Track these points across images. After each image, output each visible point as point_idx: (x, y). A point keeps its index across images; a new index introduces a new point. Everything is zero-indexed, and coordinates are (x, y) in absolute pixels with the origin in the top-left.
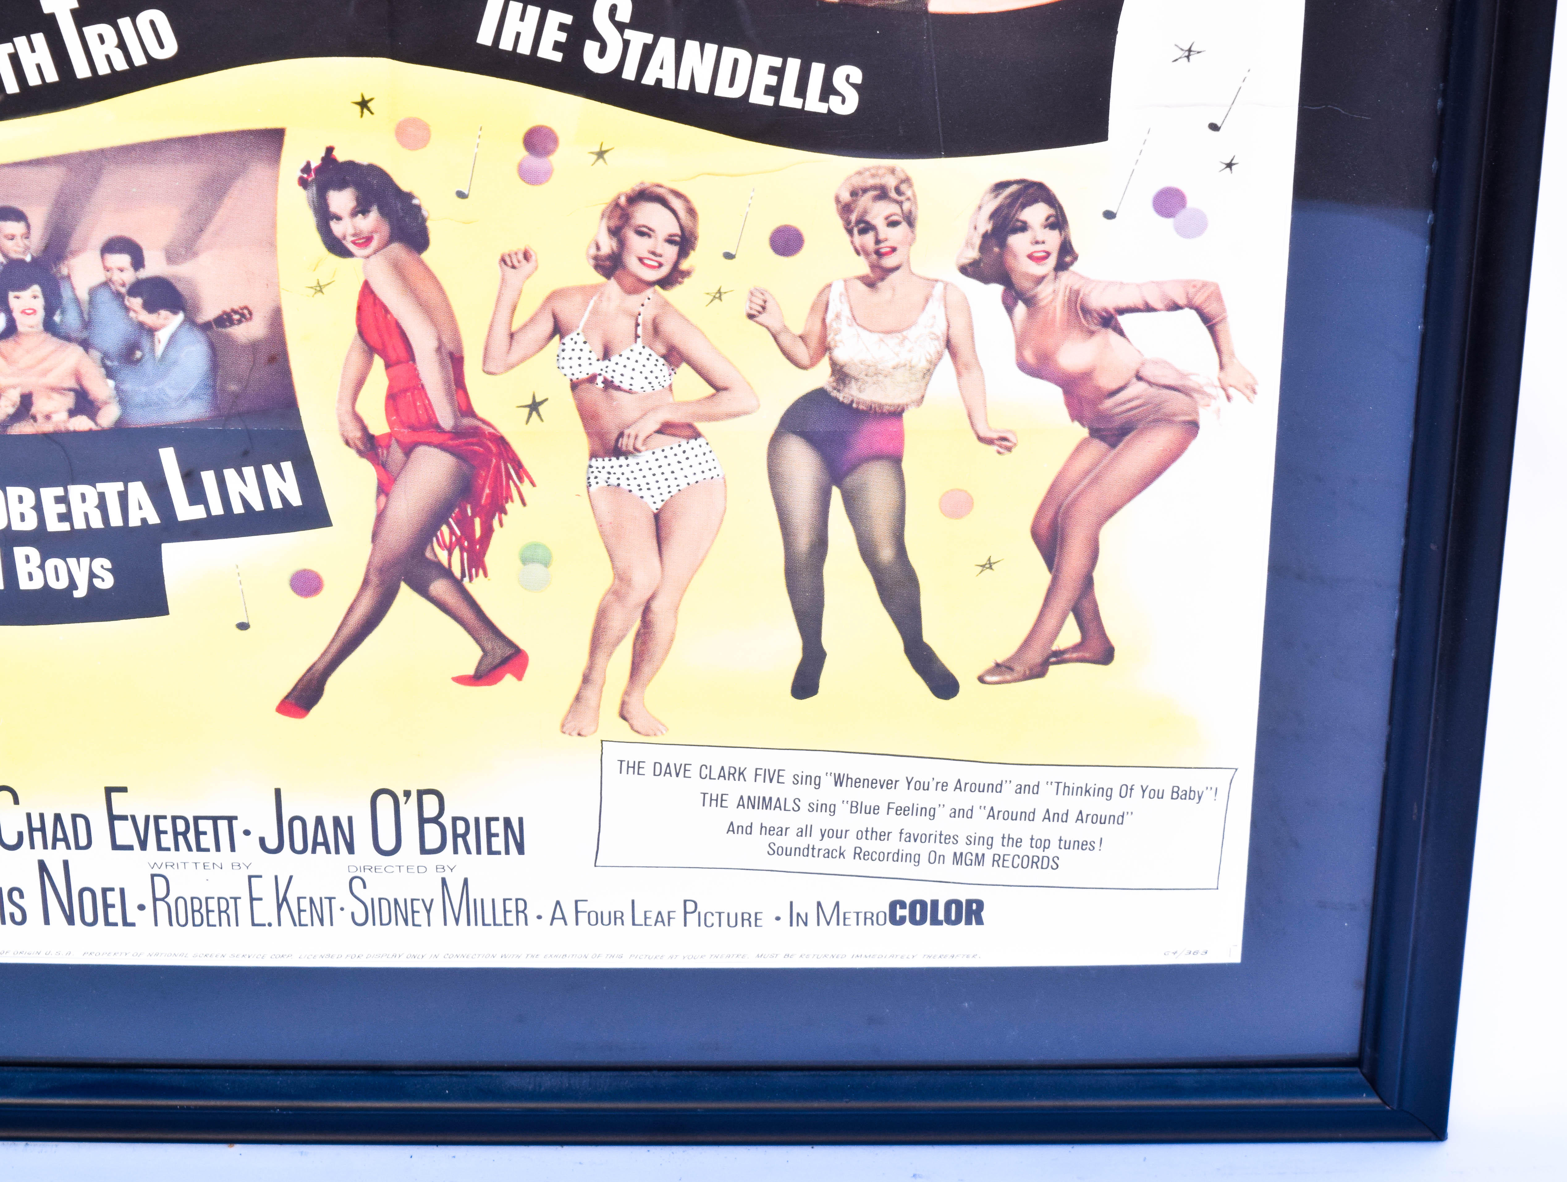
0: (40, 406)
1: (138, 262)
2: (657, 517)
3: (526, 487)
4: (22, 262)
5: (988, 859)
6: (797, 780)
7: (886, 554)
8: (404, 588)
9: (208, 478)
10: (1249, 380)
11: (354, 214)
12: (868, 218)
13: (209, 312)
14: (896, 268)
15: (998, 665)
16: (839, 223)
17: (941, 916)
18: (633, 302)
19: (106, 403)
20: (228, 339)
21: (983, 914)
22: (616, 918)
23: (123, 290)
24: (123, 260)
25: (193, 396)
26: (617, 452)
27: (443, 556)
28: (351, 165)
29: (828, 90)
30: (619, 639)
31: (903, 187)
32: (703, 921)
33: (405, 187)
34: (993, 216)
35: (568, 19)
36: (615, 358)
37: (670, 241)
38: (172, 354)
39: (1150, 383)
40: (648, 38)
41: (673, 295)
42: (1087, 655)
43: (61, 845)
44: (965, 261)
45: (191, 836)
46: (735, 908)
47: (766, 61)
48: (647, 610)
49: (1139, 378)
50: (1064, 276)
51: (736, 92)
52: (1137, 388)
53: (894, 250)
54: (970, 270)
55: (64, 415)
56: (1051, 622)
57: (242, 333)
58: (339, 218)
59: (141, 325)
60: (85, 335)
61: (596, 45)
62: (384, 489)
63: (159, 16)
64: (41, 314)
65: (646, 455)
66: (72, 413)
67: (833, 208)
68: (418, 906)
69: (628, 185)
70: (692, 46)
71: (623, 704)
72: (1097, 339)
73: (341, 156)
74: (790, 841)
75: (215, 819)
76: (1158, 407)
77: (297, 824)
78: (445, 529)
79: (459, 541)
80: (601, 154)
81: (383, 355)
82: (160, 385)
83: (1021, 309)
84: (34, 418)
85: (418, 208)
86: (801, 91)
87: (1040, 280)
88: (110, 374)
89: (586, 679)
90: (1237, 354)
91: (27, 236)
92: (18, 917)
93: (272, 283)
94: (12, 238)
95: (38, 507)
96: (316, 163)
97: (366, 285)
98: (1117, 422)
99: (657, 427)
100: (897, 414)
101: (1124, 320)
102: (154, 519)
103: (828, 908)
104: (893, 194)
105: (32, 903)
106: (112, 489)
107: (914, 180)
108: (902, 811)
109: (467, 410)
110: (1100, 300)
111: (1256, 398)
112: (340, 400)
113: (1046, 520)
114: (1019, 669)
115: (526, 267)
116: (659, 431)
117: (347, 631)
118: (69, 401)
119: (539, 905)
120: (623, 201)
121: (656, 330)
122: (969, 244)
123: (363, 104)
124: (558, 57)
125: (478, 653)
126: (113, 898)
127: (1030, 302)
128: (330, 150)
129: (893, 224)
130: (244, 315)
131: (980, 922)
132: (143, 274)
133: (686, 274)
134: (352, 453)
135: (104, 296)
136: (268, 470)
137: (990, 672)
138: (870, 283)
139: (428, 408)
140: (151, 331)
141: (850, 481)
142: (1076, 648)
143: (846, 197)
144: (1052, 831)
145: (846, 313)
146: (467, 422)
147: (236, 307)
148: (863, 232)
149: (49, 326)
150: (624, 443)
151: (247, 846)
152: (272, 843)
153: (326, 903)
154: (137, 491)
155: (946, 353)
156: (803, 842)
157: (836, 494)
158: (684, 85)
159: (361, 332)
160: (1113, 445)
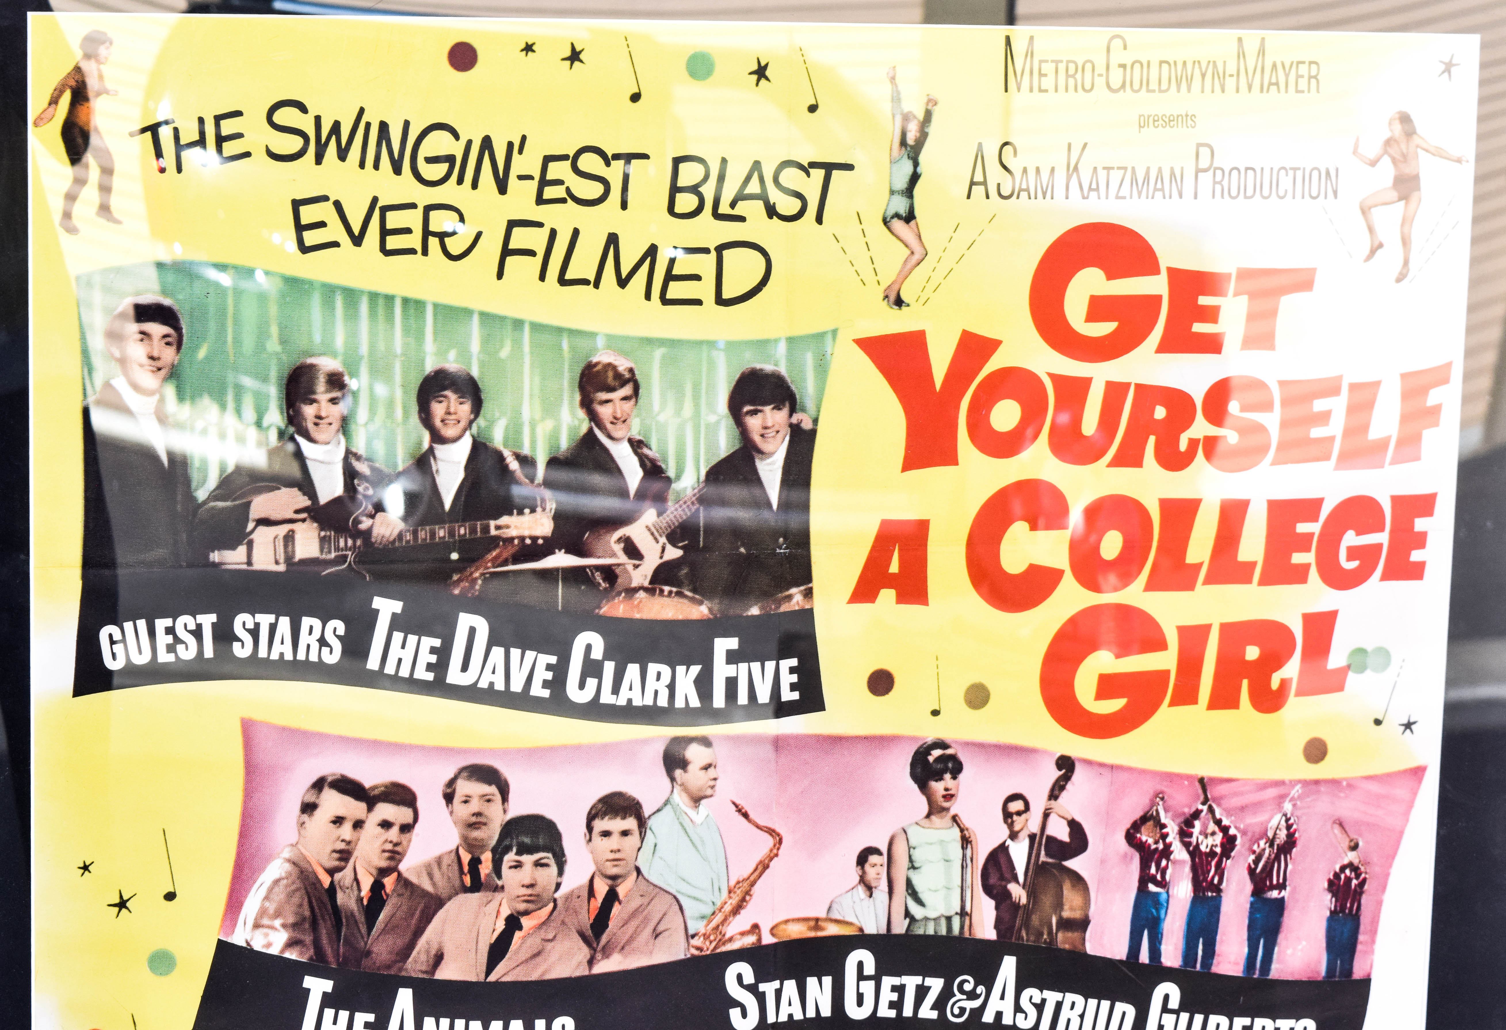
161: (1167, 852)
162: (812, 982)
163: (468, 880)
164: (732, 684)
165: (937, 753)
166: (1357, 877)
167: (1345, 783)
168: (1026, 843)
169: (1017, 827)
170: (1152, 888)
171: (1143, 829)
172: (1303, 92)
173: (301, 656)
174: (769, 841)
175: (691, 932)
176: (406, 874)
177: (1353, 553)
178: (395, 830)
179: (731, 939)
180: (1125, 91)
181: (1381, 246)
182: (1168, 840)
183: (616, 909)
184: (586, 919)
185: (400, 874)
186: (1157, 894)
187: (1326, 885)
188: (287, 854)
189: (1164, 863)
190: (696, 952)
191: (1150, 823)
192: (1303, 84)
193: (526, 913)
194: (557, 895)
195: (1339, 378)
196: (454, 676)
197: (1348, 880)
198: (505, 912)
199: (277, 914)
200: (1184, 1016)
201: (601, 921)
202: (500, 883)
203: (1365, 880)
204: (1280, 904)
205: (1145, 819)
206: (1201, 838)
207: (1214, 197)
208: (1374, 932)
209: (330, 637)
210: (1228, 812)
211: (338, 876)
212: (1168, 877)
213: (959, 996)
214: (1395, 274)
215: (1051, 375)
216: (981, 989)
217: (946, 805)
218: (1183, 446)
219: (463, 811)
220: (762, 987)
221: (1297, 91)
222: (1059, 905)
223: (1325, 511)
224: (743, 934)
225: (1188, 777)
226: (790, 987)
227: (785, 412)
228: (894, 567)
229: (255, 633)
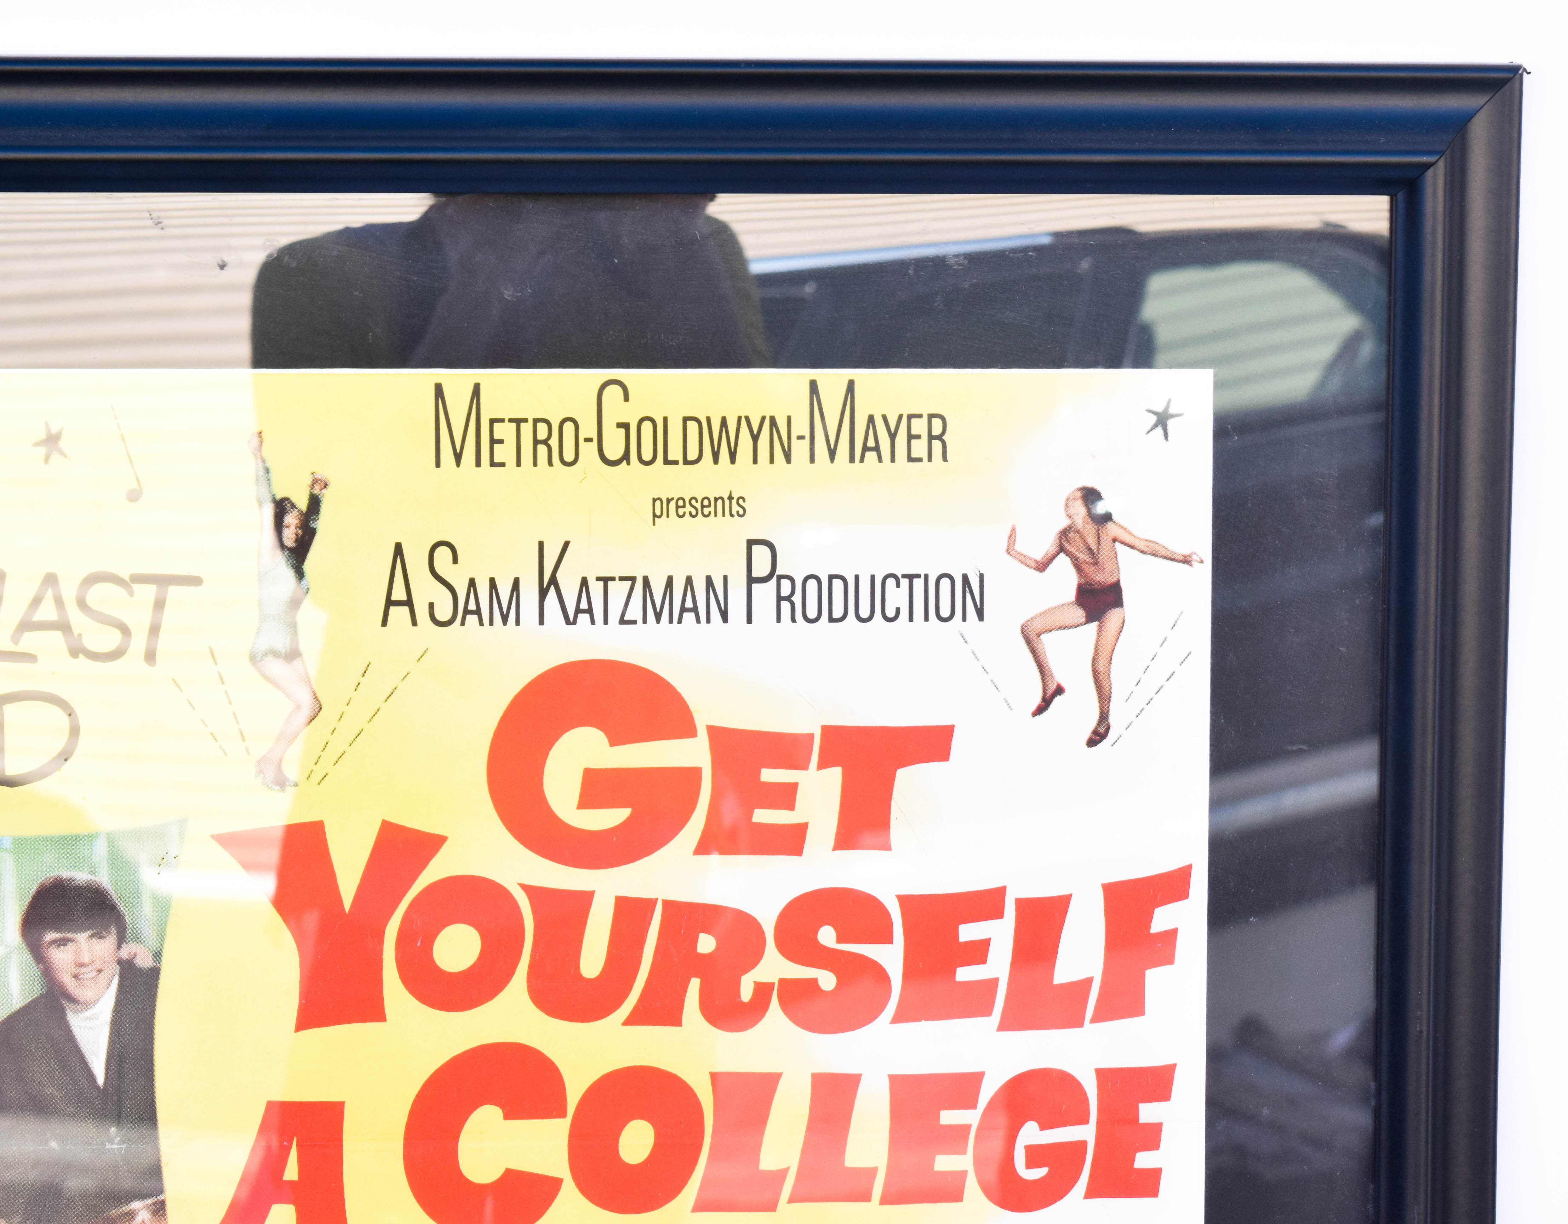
172: (920, 460)
177: (1035, 1155)
180: (628, 463)
181: (1059, 690)
192: (919, 448)
195: (1001, 892)
207: (779, 620)
214: (1087, 734)
215: (526, 888)
218: (746, 993)
221: (911, 459)
223: (987, 1092)
227: (110, 941)
228: (291, 1172)
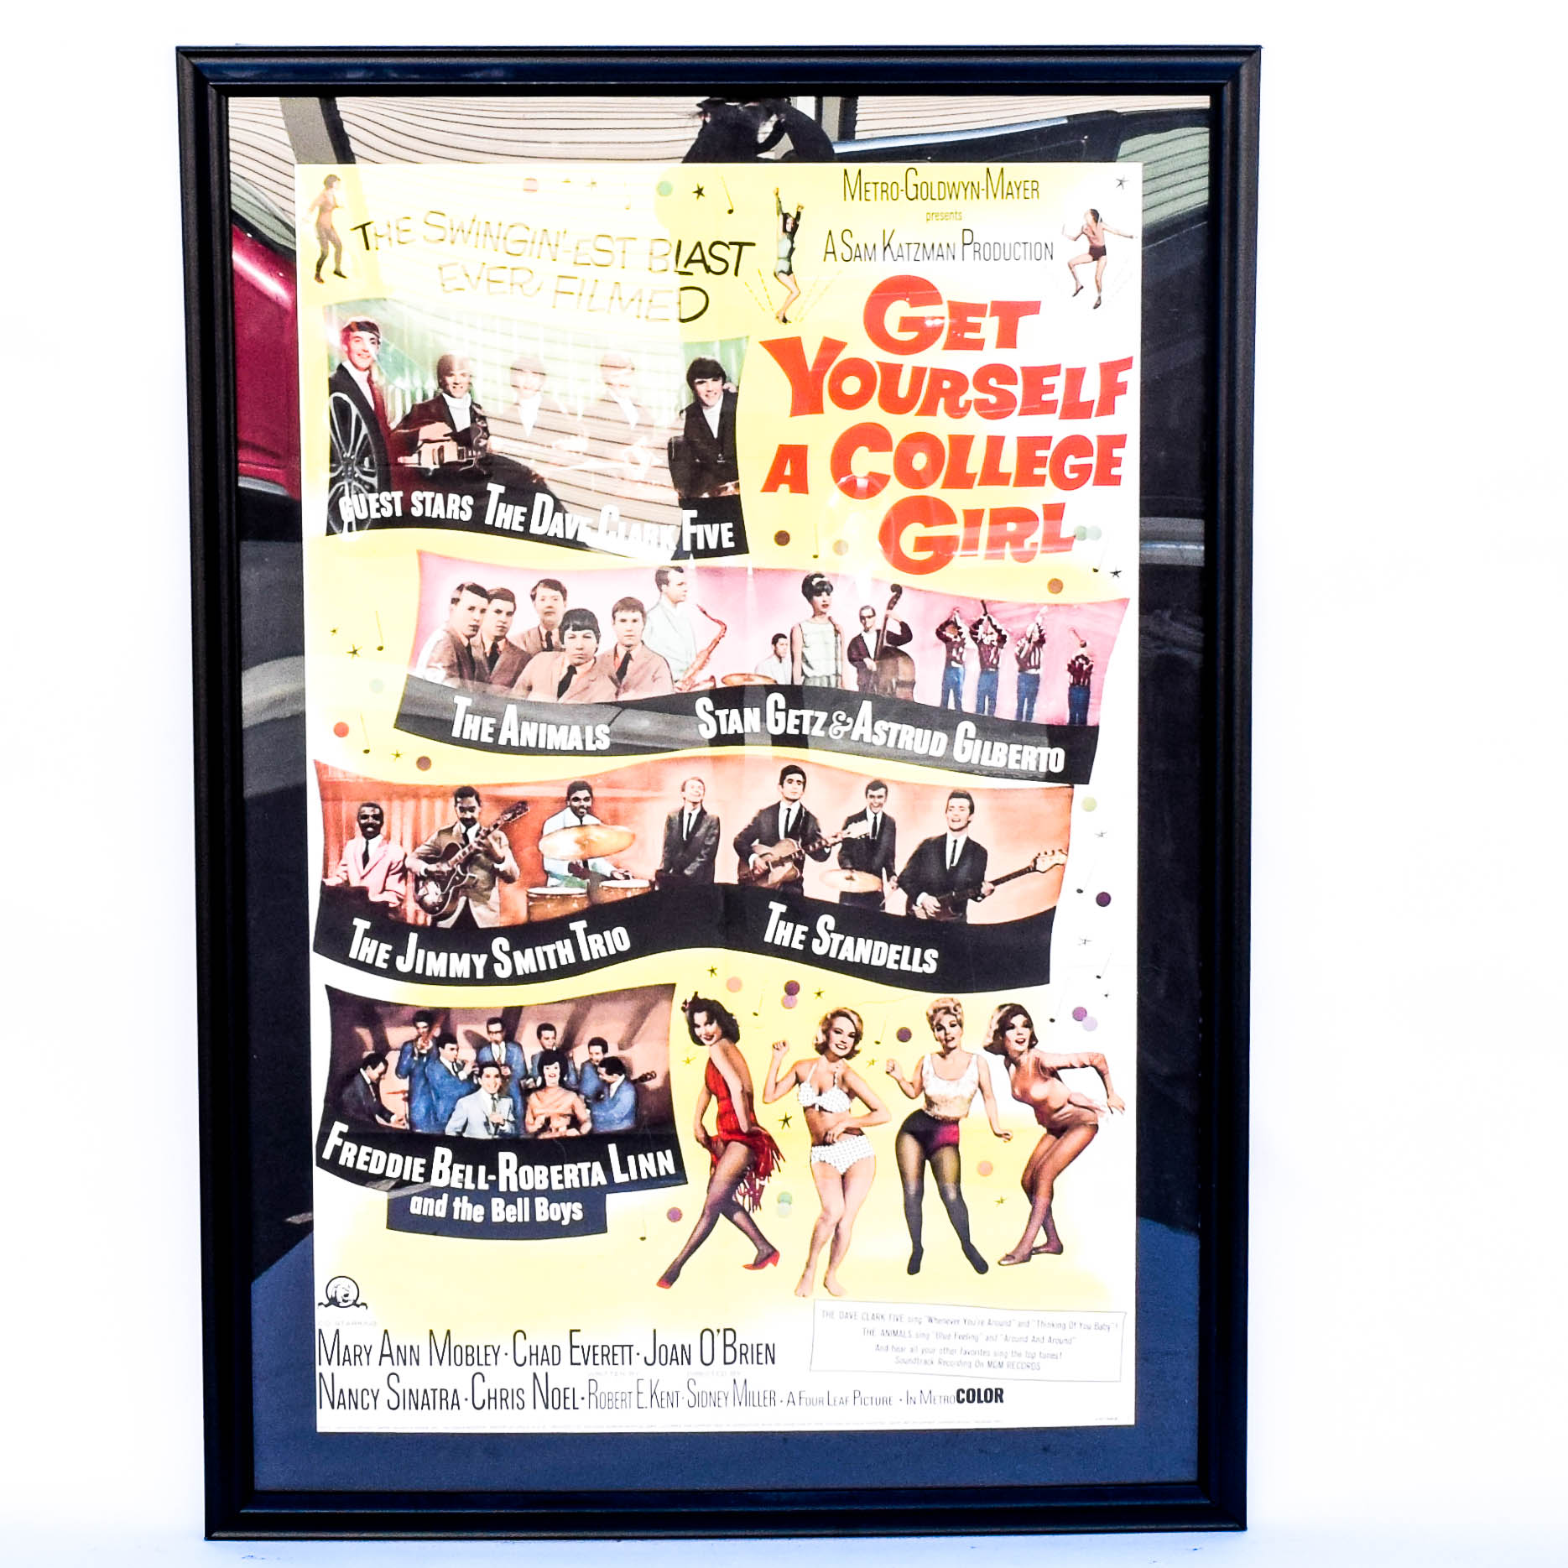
0: (554, 1124)
1: (605, 1050)
2: (843, 1177)
3: (781, 1162)
4: (551, 1051)
5: (1005, 1365)
6: (910, 1320)
7: (952, 1195)
8: (722, 1217)
9: (631, 1159)
10: (1121, 1103)
11: (706, 1024)
12: (942, 1023)
13: (636, 1075)
14: (954, 1048)
15: (1007, 1256)
16: (929, 1026)
17: (982, 1398)
18: (834, 1065)
19: (585, 1121)
20: (645, 1087)
21: (1003, 1396)
22: (821, 1401)
23: (597, 1064)
24: (598, 1049)
25: (626, 1117)
26: (824, 1143)
27: (740, 1199)
28: (705, 1000)
29: (922, 961)
30: (824, 1243)
31: (957, 1007)
32: (863, 1402)
33: (729, 1010)
34: (999, 1022)
35: (806, 929)
36: (824, 1095)
37: (850, 1036)
38: (618, 1096)
39: (1075, 1105)
40: (842, 937)
41: (850, 1062)
42: (1051, 1250)
43: (545, 1363)
44: (987, 1044)
45: (610, 1356)
46: (879, 1395)
47: (895, 948)
48: (837, 1227)
49: (1070, 1102)
50: (1032, 1050)
51: (880, 963)
52: (1069, 1108)
53: (953, 1038)
54: (989, 1048)
55: (565, 1128)
56: (1032, 1232)
57: (652, 1085)
58: (699, 1026)
59: (604, 1081)
60: (577, 1087)
61: (819, 941)
62: (714, 1165)
63: (622, 930)
64: (558, 1076)
65: (838, 1144)
66: (569, 1127)
67: (925, 1018)
68: (722, 1396)
69: (832, 1009)
70: (861, 941)
71: (826, 1279)
72: (1049, 1082)
73: (701, 996)
74: (906, 1355)
75: (623, 1346)
76: (1078, 1117)
77: (663, 1349)
78: (742, 1185)
79: (748, 1192)
80: (819, 994)
81: (716, 1095)
82: (612, 1111)
83: (1013, 1067)
84: (551, 1130)
85: (735, 1021)
86: (910, 962)
87: (1021, 1053)
88: (588, 1106)
89: (808, 1265)
90: (1115, 1090)
91: (555, 1038)
92: (521, 1406)
93: (666, 1058)
94: (547, 1039)
95: (549, 1177)
96: (689, 1000)
97: (710, 1059)
98: (1060, 1126)
99: (843, 1130)
100: (956, 1122)
101: (1060, 1073)
102: (604, 1182)
103: (926, 1393)
104: (953, 1011)
105: (528, 1397)
106: (584, 1166)
107: (962, 1004)
108: (962, 1337)
109: (753, 1122)
110: (1049, 1063)
111: (1125, 1112)
112: (696, 1118)
113: (1028, 1177)
114: (1018, 1257)
115: (784, 1049)
116: (844, 1132)
117: (693, 1241)
118: (567, 1121)
119: (782, 1395)
120: (829, 1017)
121: (843, 1080)
122: (988, 1036)
123: (712, 971)
124: (801, 947)
125: (755, 1252)
126: (569, 1393)
127: (1018, 1064)
128: (696, 993)
129: (953, 1026)
130: (652, 1075)
131: (1002, 1401)
132: (608, 1055)
133: (857, 1052)
134: (700, 1145)
135: (588, 1068)
136: (659, 1154)
137: (1004, 1260)
138: (943, 1056)
139: (737, 1121)
140: (609, 1084)
141: (934, 1158)
142: (1044, 1246)
143: (931, 1013)
144: (1036, 1348)
145: (932, 1070)
146: (755, 1128)
147: (649, 1071)
148: (939, 1030)
149: (562, 1083)
150: (829, 1138)
151: (638, 1361)
152: (650, 1361)
153: (675, 1394)
154: (597, 1166)
155: (979, 1091)
156: (913, 1356)
157: (928, 1163)
158: (858, 960)
159: (706, 1084)
160: (1058, 1138)
161: (962, 643)
162: (747, 711)
163: (545, 646)
164: (694, 536)
165: (816, 580)
166: (1087, 663)
167: (1075, 607)
168: (875, 635)
169: (868, 626)
170: (954, 664)
171: (947, 629)
172: (1028, 198)
173: (449, 516)
174: (718, 628)
175: (675, 679)
176: (510, 640)
177: (1074, 469)
178: (504, 614)
179: (698, 685)
180: (917, 199)
181: (1082, 287)
182: (963, 636)
183: (630, 665)
184: (614, 670)
185: (507, 641)
186: (957, 668)
187: (1067, 667)
188: (444, 626)
189: (961, 650)
190: (679, 691)
191: (951, 626)
192: (1028, 194)
193: (579, 664)
194: (597, 655)
195: (1059, 366)
196: (535, 529)
197: (1081, 665)
198: (567, 664)
199: (440, 660)
200: (979, 742)
201: (622, 671)
202: (563, 647)
203: (1092, 666)
204: (1037, 678)
205: (947, 623)
206: (984, 636)
207: (974, 260)
208: (1100, 698)
209: (464, 506)
210: (1001, 622)
211: (471, 640)
212: (964, 658)
213: (836, 723)
214: (1093, 305)
215: (878, 363)
216: (850, 720)
217: (824, 610)
218: (962, 404)
219: (542, 606)
220: (718, 712)
221: (1025, 198)
222: (896, 672)
223: (1054, 445)
224: (706, 681)
225: (975, 600)
226: (735, 713)
227: (720, 382)
228: (788, 472)
229: (423, 502)
